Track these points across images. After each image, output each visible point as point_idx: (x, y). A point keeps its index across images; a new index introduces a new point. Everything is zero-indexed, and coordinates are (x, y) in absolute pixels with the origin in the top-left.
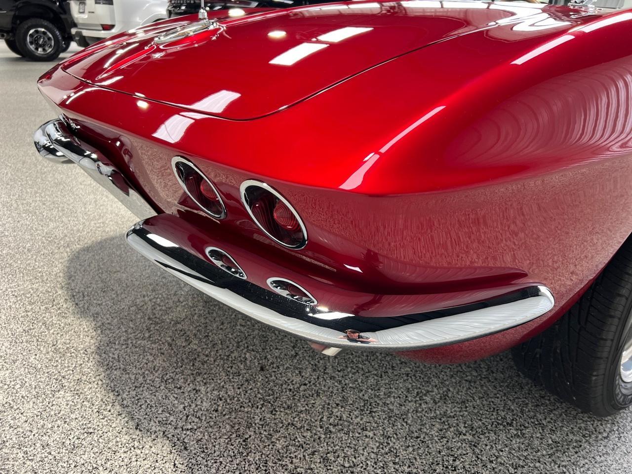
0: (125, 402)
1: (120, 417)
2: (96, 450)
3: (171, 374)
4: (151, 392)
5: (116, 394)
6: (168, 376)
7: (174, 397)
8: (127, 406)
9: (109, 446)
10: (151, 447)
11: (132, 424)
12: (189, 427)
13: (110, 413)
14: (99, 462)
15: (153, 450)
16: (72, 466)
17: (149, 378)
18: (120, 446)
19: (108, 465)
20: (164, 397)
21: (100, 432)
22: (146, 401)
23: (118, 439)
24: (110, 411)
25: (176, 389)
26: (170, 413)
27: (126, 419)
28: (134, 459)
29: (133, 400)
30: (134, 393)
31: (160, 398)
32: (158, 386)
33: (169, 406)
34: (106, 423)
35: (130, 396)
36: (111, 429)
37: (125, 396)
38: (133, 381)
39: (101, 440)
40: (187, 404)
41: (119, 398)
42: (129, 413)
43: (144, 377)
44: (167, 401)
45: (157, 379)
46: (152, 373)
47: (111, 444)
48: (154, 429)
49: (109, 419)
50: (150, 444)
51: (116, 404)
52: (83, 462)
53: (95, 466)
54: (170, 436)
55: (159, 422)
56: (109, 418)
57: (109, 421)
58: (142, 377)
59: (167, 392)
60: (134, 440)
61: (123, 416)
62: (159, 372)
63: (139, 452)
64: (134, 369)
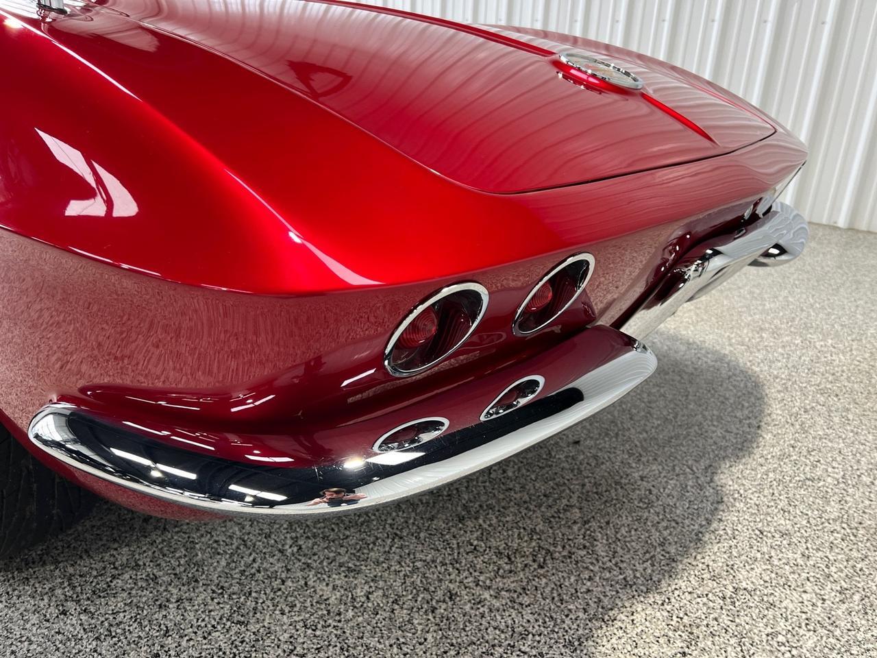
0: (704, 523)
1: (724, 518)
2: (769, 519)
3: (636, 502)
4: (673, 509)
5: (700, 535)
6: (641, 505)
7: (664, 491)
8: (707, 519)
9: (756, 512)
10: (730, 486)
11: (721, 507)
12: (688, 470)
13: (727, 528)
14: (776, 511)
15: (731, 483)
16: (798, 526)
17: (657, 518)
18: (749, 505)
19: (772, 504)
20: (671, 497)
21: (752, 524)
22: (688, 508)
23: (745, 509)
24: (725, 529)
25: (654, 493)
26: (686, 486)
27: (721, 513)
28: (751, 491)
29: (695, 518)
30: (687, 522)
31: (674, 500)
32: (662, 507)
33: (679, 490)
34: (739, 525)
35: (692, 522)
36: (741, 519)
37: (697, 527)
38: (672, 529)
39: (758, 520)
40: (665, 479)
41: (701, 530)
42: (713, 514)
43: (658, 523)
44: (675, 493)
45: (652, 511)
46: (647, 519)
47: (753, 512)
48: (711, 491)
49: (733, 524)
50: (728, 487)
51: (712, 529)
52: (788, 522)
53: (782, 512)
54: (709, 478)
55: (701, 490)
56: (731, 526)
57: (735, 524)
58: (660, 525)
59: (662, 497)
60: (735, 499)
61: (719, 517)
62: (640, 514)
63: (742, 492)
64: (654, 537)
